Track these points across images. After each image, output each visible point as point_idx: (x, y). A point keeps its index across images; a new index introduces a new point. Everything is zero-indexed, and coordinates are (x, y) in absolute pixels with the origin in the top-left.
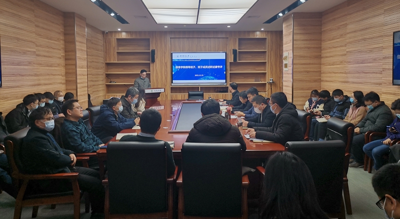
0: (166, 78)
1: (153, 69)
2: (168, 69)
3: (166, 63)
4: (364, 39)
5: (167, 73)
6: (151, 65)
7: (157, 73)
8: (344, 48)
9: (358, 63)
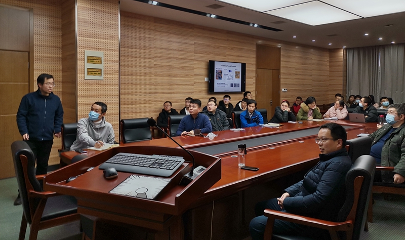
4: (177, 58)
8: (150, 60)
9: (169, 76)
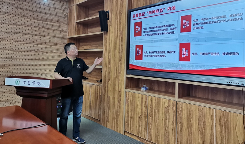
0: (120, 59)
1: (106, 43)
2: (124, 42)
3: (121, 32)
5: (122, 51)
6: (104, 37)
7: (110, 51)
